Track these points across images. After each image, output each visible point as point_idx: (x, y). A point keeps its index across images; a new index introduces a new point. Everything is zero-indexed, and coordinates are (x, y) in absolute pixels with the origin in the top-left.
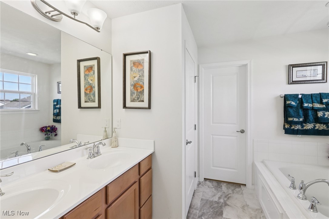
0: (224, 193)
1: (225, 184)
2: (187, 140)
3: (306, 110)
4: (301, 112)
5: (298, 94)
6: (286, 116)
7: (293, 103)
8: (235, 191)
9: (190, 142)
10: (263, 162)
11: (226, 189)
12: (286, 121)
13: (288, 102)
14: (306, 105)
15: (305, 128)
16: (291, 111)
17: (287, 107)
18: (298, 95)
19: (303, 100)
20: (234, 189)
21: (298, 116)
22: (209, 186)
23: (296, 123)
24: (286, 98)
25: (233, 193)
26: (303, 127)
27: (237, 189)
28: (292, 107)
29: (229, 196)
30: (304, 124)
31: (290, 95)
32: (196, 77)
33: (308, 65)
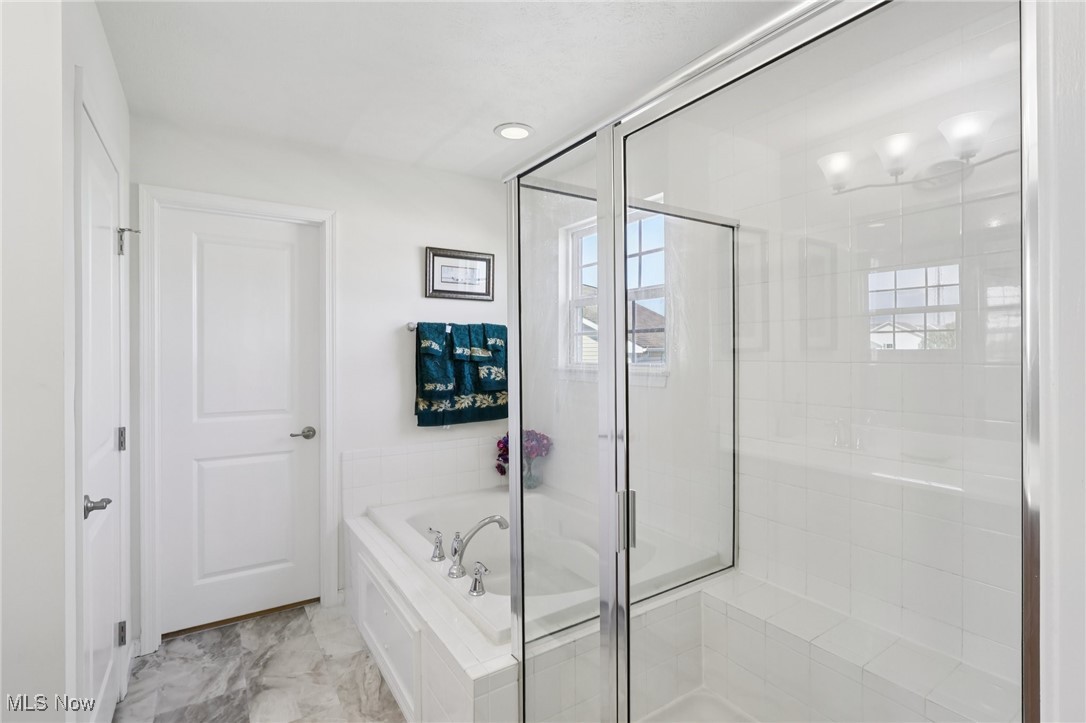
0: (249, 653)
1: (250, 625)
2: (86, 497)
3: (458, 362)
4: (450, 369)
5: (445, 325)
6: (421, 379)
7: (435, 346)
8: (286, 633)
9: (102, 505)
10: (367, 514)
11: (253, 637)
12: (421, 393)
13: (425, 344)
14: (459, 351)
15: (457, 406)
16: (431, 364)
17: (422, 356)
18: (443, 326)
19: (455, 339)
20: (283, 628)
21: (445, 380)
22: (187, 656)
23: (442, 396)
24: (422, 331)
25: (281, 639)
26: (453, 403)
27: (294, 624)
28: (432, 355)
29: (267, 656)
30: (456, 398)
31: (429, 324)
32: (126, 235)
33: (462, 254)
